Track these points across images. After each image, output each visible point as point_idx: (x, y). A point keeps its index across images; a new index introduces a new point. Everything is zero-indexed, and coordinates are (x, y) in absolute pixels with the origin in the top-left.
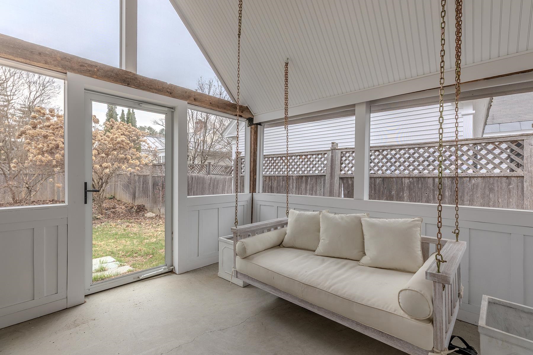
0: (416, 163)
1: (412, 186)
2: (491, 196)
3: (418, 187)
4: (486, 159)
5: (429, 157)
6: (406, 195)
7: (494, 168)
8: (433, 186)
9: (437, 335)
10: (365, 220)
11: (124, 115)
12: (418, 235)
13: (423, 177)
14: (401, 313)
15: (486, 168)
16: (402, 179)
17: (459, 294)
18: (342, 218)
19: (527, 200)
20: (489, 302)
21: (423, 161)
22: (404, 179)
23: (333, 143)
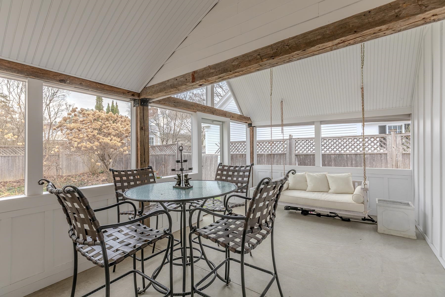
0: (337, 147)
1: (336, 159)
2: (374, 163)
3: (339, 159)
4: (371, 145)
5: (344, 144)
6: (333, 163)
7: (375, 150)
8: (347, 159)
9: (365, 207)
10: (328, 175)
11: (110, 108)
12: (351, 180)
13: (341, 154)
14: (354, 202)
15: (371, 150)
16: (330, 155)
17: (367, 200)
18: (317, 175)
19: (389, 164)
20: (378, 200)
21: (341, 146)
22: (331, 155)
23: (290, 135)
